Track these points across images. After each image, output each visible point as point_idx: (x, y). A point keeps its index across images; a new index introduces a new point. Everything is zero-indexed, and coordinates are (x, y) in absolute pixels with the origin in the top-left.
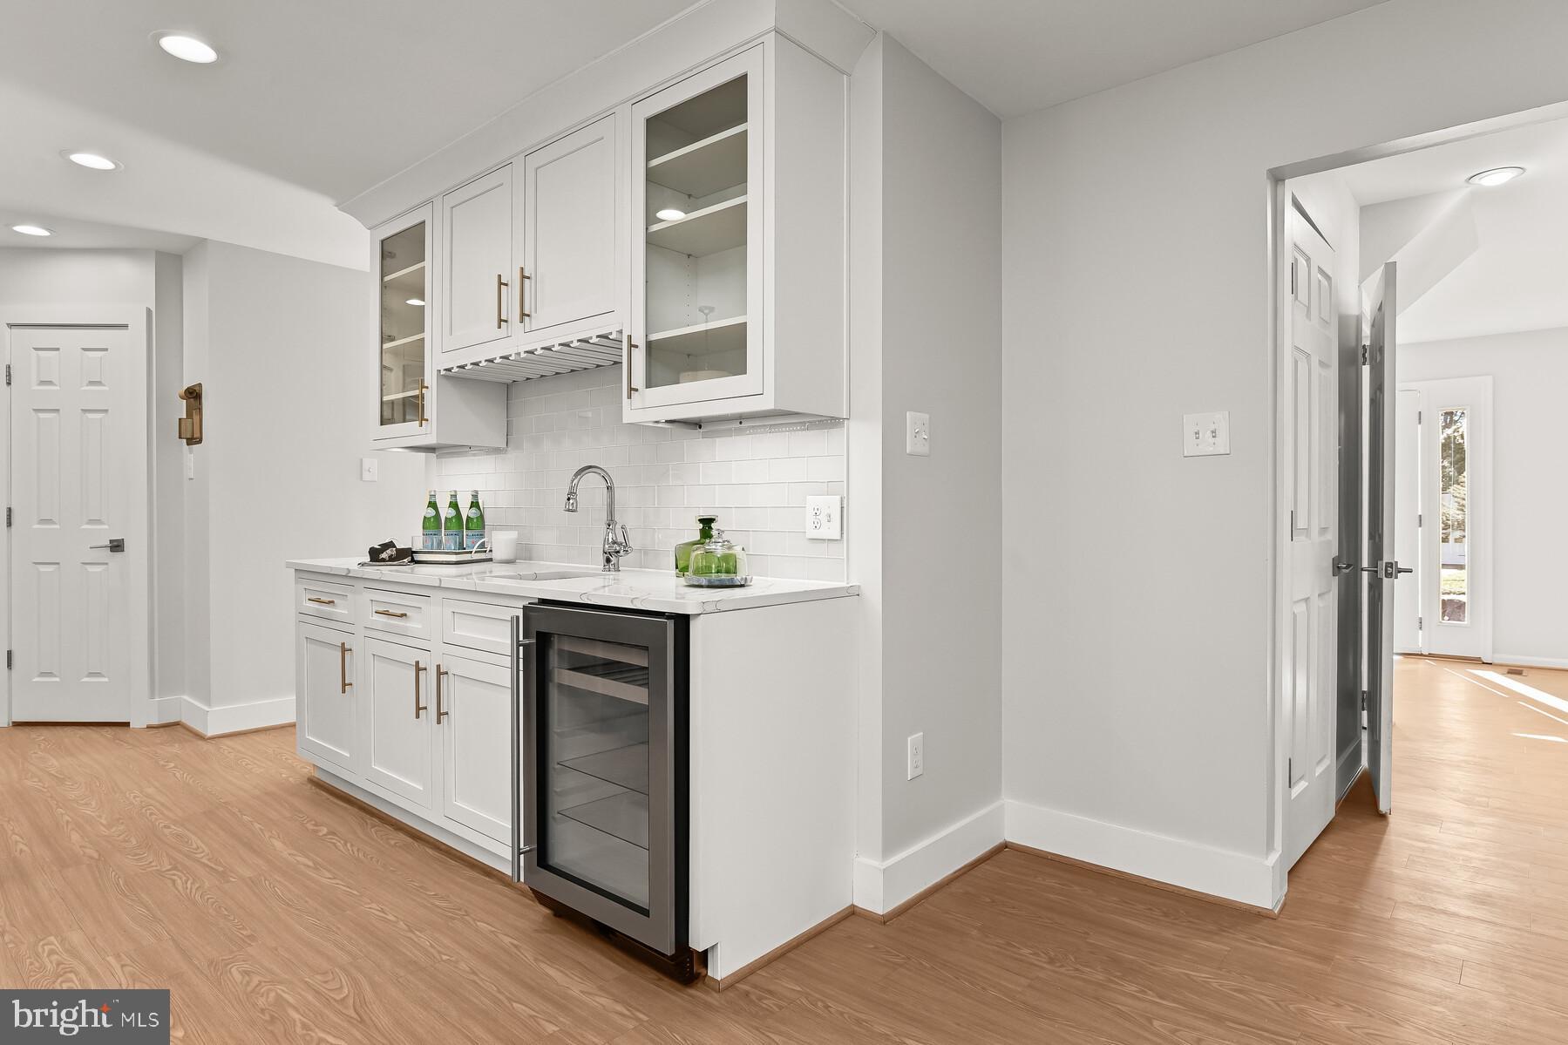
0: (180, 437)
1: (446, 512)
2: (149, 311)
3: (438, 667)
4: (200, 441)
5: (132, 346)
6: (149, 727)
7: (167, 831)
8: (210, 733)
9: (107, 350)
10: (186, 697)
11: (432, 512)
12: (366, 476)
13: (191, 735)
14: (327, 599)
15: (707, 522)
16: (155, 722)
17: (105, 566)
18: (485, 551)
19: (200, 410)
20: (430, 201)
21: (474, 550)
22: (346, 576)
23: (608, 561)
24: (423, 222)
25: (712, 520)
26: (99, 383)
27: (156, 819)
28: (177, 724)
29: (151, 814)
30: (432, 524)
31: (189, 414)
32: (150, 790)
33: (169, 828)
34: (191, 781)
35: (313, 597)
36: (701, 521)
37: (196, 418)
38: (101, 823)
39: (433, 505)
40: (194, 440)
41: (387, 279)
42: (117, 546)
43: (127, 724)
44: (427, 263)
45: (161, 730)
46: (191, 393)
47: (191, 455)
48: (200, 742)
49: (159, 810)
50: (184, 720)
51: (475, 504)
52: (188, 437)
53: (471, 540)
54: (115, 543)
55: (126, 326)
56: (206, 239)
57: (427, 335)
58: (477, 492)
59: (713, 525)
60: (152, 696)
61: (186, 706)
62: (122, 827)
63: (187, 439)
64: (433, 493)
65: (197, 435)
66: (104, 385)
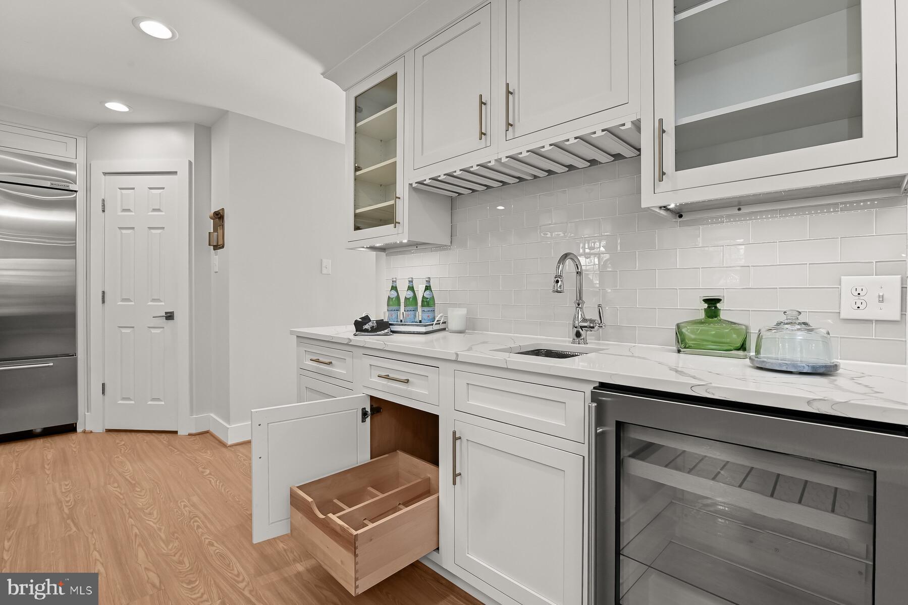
0: (210, 245)
1: (404, 294)
2: (190, 163)
3: (454, 433)
4: (223, 247)
5: (179, 186)
6: (190, 435)
7: (212, 549)
8: (230, 443)
9: (163, 188)
10: (212, 415)
11: (394, 294)
12: (325, 271)
13: (217, 442)
14: (327, 361)
15: (712, 303)
16: (194, 432)
17: (162, 329)
18: (439, 324)
19: (223, 226)
20: (403, 56)
21: (435, 323)
22: (347, 344)
23: (578, 335)
24: (395, 76)
25: (719, 300)
26: (159, 210)
27: (203, 534)
28: (207, 432)
29: (198, 527)
30: (394, 302)
31: (215, 230)
32: (195, 499)
33: (213, 545)
34: (223, 489)
35: (314, 358)
36: (706, 301)
37: (220, 231)
38: (161, 538)
39: (394, 288)
40: (218, 246)
41: (359, 124)
42: (170, 316)
43: (176, 432)
44: (399, 105)
45: (197, 437)
46: (217, 215)
47: (216, 257)
48: (224, 450)
49: (203, 522)
50: (212, 430)
51: (428, 288)
52: (215, 244)
53: (427, 315)
54: (169, 315)
55: (175, 173)
56: (228, 111)
57: (399, 159)
58: (429, 278)
59: (718, 305)
60: (192, 414)
61: (212, 421)
62: (176, 544)
63: (214, 246)
64: (394, 280)
65: (220, 243)
66: (162, 212)
